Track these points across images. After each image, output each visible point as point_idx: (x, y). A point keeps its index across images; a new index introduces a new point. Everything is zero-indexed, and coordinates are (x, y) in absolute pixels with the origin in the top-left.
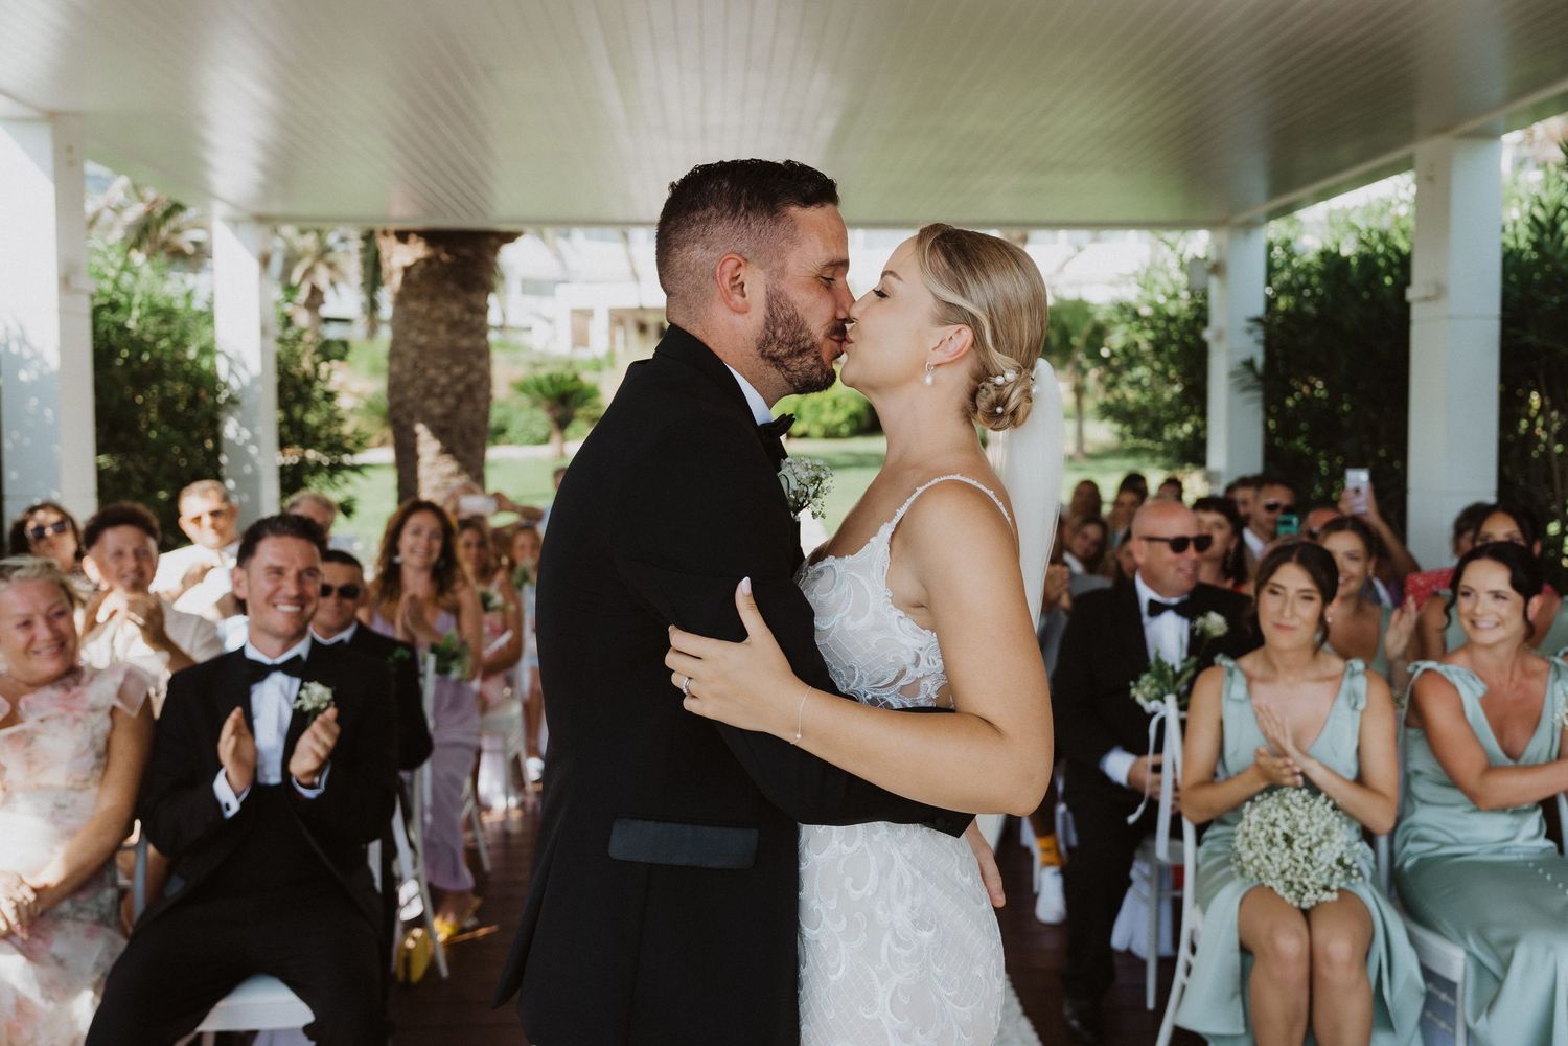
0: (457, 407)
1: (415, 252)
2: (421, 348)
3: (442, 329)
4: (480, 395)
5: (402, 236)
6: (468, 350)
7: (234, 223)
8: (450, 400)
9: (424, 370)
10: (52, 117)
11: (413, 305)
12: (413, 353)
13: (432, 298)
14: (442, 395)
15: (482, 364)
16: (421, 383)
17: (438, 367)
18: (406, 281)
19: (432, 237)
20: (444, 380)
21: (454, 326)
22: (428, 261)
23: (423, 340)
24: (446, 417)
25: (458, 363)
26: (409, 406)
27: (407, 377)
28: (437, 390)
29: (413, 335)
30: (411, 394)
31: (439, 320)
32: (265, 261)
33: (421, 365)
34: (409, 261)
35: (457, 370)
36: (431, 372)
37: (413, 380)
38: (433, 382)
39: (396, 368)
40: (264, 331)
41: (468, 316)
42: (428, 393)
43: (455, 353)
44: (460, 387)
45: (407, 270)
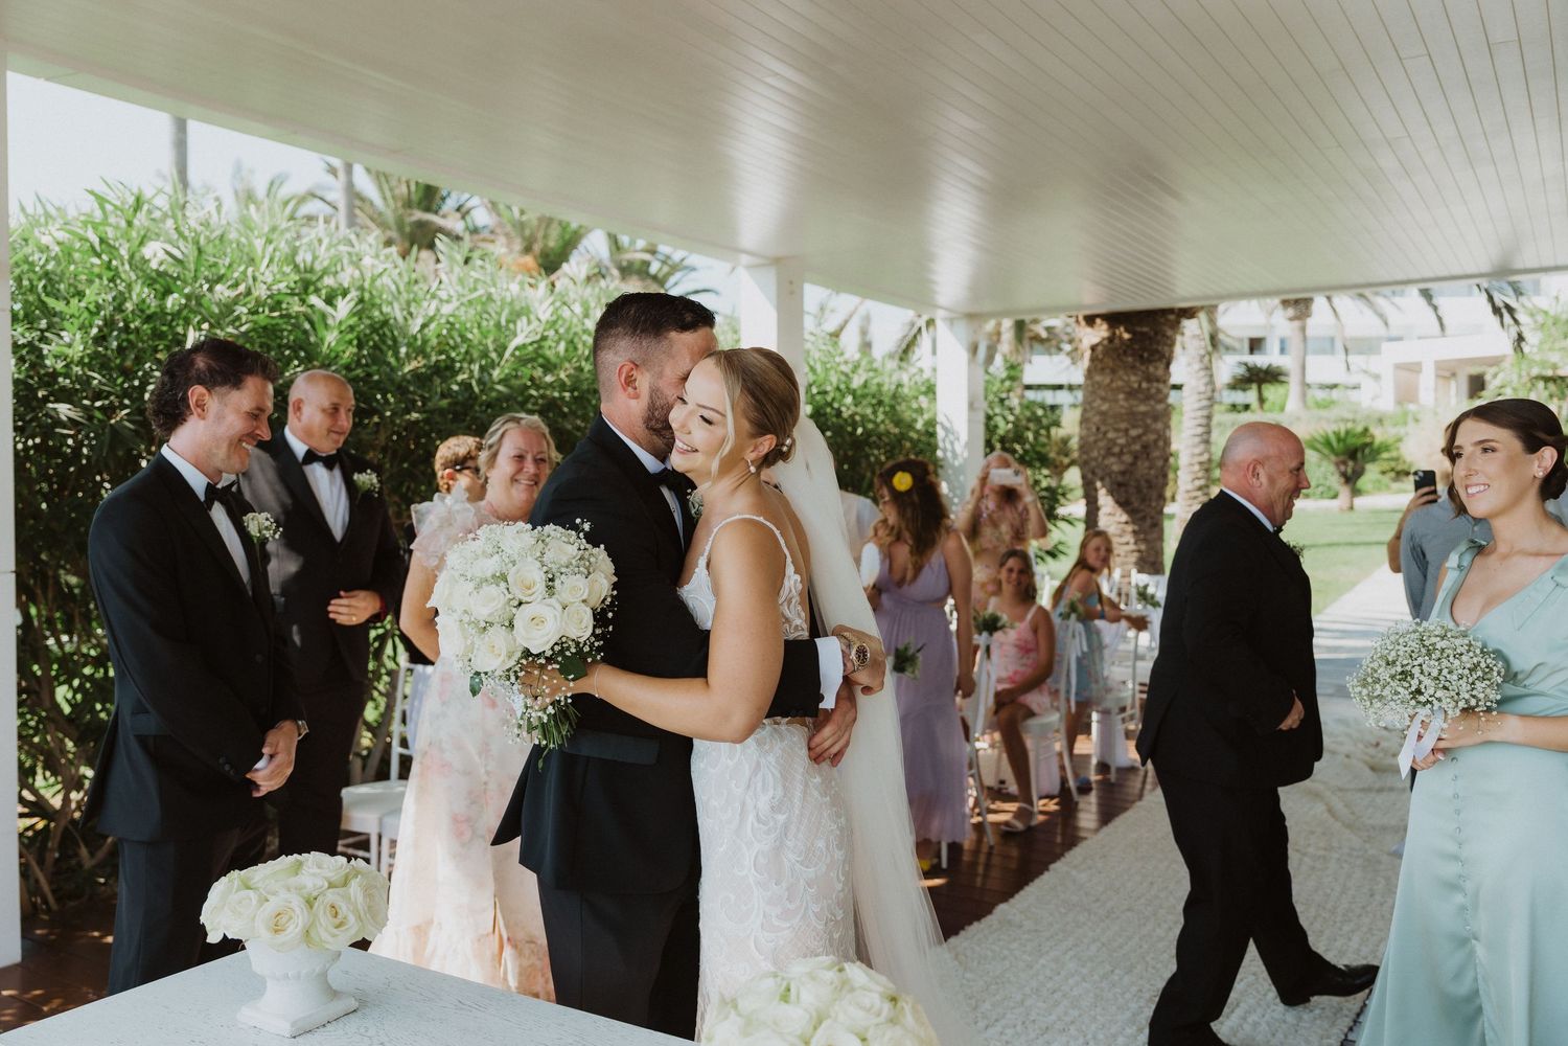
0: (1133, 464)
1: (1099, 333)
2: (1103, 414)
3: (1121, 396)
4: (1156, 454)
5: (1090, 320)
6: (1145, 414)
7: (951, 321)
8: (1128, 458)
9: (1105, 433)
10: (777, 261)
11: (1098, 378)
12: (1096, 419)
13: (1113, 371)
14: (1121, 453)
15: (1159, 426)
16: (1101, 444)
17: (1117, 430)
18: (1093, 359)
19: (1114, 319)
20: (1122, 441)
21: (1131, 394)
22: (1111, 340)
23: (1105, 407)
24: (1123, 473)
25: (1134, 427)
26: (1093, 464)
27: (1092, 439)
28: (1116, 450)
29: (1099, 402)
30: (1095, 454)
31: (1119, 389)
32: (974, 349)
33: (1103, 429)
34: (1096, 340)
35: (1134, 433)
36: (1111, 435)
37: (1096, 442)
38: (1113, 442)
39: (1084, 432)
40: (971, 406)
41: (1144, 385)
42: (1109, 453)
43: (1132, 417)
44: (1137, 447)
45: (1093, 348)
